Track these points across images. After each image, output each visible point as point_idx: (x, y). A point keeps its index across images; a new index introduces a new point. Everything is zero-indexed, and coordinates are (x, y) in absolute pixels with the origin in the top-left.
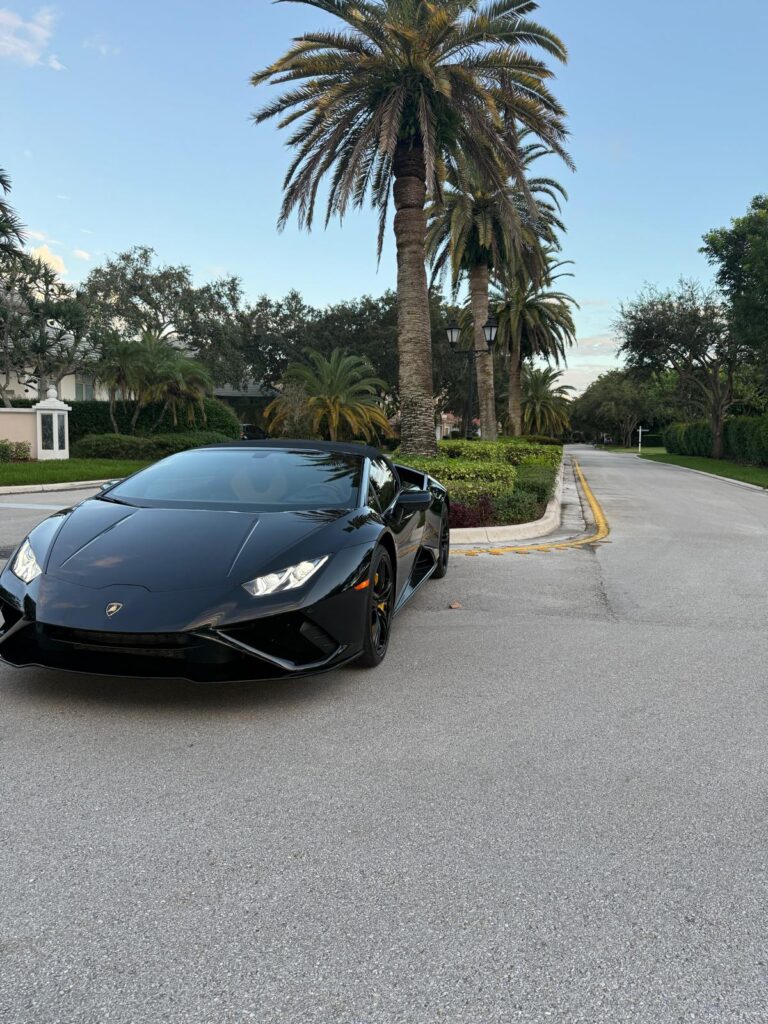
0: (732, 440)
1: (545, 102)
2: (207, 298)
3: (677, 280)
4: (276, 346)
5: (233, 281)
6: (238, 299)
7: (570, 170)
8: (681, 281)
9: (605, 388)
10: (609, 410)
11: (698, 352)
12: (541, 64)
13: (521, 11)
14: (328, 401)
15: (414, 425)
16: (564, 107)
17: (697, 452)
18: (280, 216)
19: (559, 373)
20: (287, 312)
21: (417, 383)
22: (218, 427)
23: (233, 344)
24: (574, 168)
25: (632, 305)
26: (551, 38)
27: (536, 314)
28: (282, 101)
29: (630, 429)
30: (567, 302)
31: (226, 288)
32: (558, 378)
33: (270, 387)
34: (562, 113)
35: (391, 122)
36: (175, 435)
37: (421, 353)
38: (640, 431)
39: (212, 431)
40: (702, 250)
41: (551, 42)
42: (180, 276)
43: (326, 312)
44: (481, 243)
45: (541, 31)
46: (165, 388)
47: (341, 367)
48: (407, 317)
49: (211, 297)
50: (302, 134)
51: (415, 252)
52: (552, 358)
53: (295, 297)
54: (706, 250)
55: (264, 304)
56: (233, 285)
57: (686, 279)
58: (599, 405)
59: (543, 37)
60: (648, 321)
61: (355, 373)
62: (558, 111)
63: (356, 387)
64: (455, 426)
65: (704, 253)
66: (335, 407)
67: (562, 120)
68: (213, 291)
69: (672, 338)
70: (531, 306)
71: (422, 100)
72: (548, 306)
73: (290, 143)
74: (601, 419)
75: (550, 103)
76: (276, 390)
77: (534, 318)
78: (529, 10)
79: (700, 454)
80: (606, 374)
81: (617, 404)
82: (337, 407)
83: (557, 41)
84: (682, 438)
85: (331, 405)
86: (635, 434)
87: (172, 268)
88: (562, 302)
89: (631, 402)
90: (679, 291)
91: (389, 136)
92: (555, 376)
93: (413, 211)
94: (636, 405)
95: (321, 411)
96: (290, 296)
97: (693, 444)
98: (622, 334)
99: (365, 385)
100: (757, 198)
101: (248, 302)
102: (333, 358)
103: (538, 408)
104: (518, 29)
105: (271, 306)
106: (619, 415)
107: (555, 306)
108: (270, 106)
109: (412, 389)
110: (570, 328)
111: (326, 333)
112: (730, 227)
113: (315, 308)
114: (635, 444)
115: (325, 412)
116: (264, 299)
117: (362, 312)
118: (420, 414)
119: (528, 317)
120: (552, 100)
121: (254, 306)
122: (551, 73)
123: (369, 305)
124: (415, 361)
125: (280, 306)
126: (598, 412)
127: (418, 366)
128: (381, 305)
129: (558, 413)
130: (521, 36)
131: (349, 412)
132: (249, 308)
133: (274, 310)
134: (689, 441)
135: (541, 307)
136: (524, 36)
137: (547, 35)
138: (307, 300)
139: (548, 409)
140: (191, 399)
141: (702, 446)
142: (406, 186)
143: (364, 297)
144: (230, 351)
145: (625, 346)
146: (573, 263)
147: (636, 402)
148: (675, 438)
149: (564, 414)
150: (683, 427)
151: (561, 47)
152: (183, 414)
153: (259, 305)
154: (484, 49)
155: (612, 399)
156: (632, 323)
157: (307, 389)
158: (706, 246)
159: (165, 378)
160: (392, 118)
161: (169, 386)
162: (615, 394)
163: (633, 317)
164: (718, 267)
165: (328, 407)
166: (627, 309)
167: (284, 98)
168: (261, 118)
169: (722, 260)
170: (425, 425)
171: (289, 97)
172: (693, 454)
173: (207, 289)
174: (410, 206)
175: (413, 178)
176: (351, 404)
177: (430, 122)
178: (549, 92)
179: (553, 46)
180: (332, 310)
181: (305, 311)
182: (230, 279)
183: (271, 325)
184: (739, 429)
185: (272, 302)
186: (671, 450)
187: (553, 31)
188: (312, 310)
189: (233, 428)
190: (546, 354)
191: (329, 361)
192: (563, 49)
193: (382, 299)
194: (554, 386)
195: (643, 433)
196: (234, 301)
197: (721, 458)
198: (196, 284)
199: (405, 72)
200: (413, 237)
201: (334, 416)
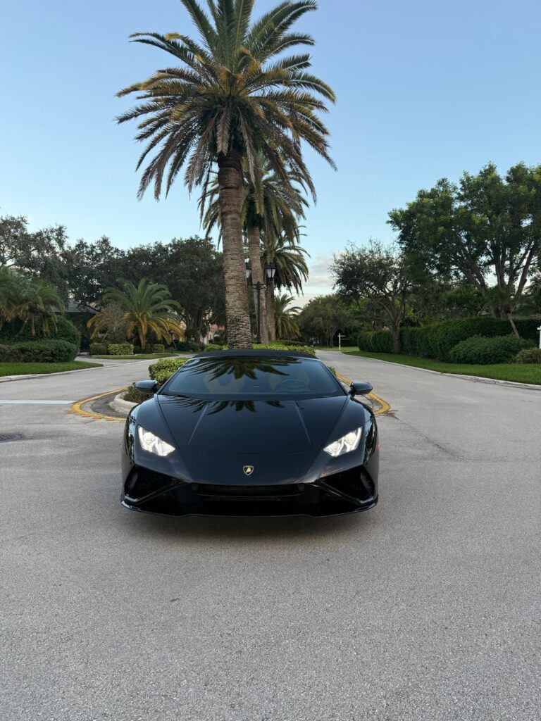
0: (406, 342)
1: (316, 126)
2: (40, 241)
3: (368, 240)
4: (91, 276)
5: (60, 228)
6: (63, 242)
7: (333, 170)
8: (371, 241)
9: (315, 309)
10: (318, 323)
11: (382, 286)
12: (320, 102)
13: (300, 67)
14: (137, 316)
15: (238, 334)
16: (329, 130)
17: (381, 350)
18: (139, 189)
19: (292, 298)
20: (99, 252)
21: (239, 306)
22: (63, 336)
23: (61, 274)
24: (336, 169)
25: (342, 256)
26: (325, 87)
27: (284, 260)
28: (138, 110)
29: (332, 335)
30: (303, 253)
31: (55, 234)
32: (291, 302)
33: (86, 305)
34: (327, 133)
35: (223, 131)
36: (30, 342)
37: (241, 285)
38: (340, 336)
39: (58, 339)
40: (388, 222)
41: (324, 89)
42: (18, 224)
43: (129, 252)
44: (258, 212)
45: (318, 82)
46: (27, 308)
47: (147, 291)
48: (231, 262)
49: (43, 240)
50: (148, 133)
51: (235, 219)
52: (293, 289)
53: (105, 241)
54: (391, 222)
55: (81, 245)
56: (60, 231)
57: (374, 239)
58: (312, 319)
59: (319, 86)
60: (352, 266)
61: (157, 296)
62: (324, 132)
63: (157, 307)
64: (216, 333)
65: (390, 224)
66: (143, 320)
67: (326, 138)
68: (44, 235)
69: (368, 277)
70: (280, 255)
71: (241, 118)
72: (291, 255)
73: (137, 138)
74: (313, 329)
75: (319, 126)
76: (90, 307)
77: (282, 262)
78: (305, 67)
79: (383, 351)
80: (314, 299)
81: (324, 319)
82: (145, 320)
83: (329, 89)
84: (371, 341)
85: (140, 319)
86: (336, 339)
87: (13, 218)
88: (299, 253)
89: (332, 318)
90: (369, 247)
91: (223, 141)
92: (289, 300)
93: (232, 191)
94: (335, 320)
95: (132, 324)
96: (101, 240)
97: (378, 344)
98: (335, 274)
99: (164, 304)
100: (421, 191)
101: (71, 243)
102: (140, 287)
103: (279, 321)
104: (303, 79)
105: (87, 247)
106: (325, 326)
107: (295, 255)
108: (130, 112)
109: (236, 310)
110: (304, 269)
111: (130, 267)
112: (405, 208)
113: (120, 249)
114: (337, 345)
115: (135, 324)
116: (81, 242)
117: (155, 254)
118: (242, 327)
119: (279, 262)
120: (320, 125)
121: (73, 247)
122: (326, 109)
123: (160, 248)
124: (237, 291)
125: (94, 247)
126: (312, 323)
127: (240, 295)
128: (169, 249)
129: (292, 325)
130: (304, 84)
131: (154, 324)
132: (70, 248)
133: (89, 249)
134: (375, 342)
135: (287, 256)
136: (306, 83)
137: (322, 85)
138: (113, 244)
139: (285, 322)
140: (46, 316)
141: (385, 347)
142: (227, 174)
143: (156, 243)
144: (59, 279)
145: (338, 282)
146: (305, 227)
147: (334, 317)
148: (365, 341)
149: (296, 326)
150: (371, 334)
151: (331, 93)
152: (39, 327)
153: (78, 246)
154: (280, 89)
155: (321, 315)
156: (341, 267)
157: (122, 308)
158: (390, 220)
159: (27, 300)
160: (223, 128)
161: (30, 306)
162: (322, 312)
163: (343, 264)
164: (398, 233)
165: (138, 320)
166: (338, 258)
167: (140, 108)
168: (122, 120)
169: (401, 229)
170: (245, 334)
171: (143, 108)
172: (378, 351)
173: (40, 234)
174: (231, 188)
175: (232, 169)
176: (155, 318)
177: (249, 134)
178: (319, 120)
179: (326, 92)
180: (133, 250)
181: (112, 251)
182: (58, 227)
183: (85, 260)
184: (411, 335)
185: (88, 244)
186: (362, 349)
187: (326, 83)
188: (117, 250)
189: (74, 336)
190: (289, 285)
191: (137, 288)
192: (333, 95)
193: (170, 245)
194: (288, 307)
195: (341, 338)
196: (61, 243)
197: (399, 354)
198: (31, 229)
199: (228, 98)
200: (233, 209)
201: (143, 327)
